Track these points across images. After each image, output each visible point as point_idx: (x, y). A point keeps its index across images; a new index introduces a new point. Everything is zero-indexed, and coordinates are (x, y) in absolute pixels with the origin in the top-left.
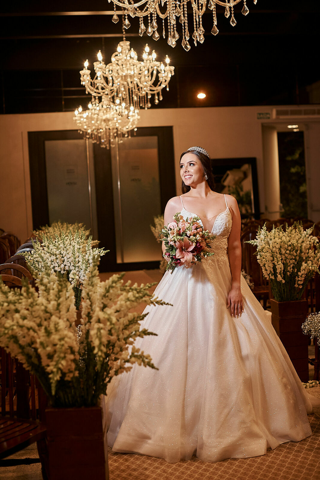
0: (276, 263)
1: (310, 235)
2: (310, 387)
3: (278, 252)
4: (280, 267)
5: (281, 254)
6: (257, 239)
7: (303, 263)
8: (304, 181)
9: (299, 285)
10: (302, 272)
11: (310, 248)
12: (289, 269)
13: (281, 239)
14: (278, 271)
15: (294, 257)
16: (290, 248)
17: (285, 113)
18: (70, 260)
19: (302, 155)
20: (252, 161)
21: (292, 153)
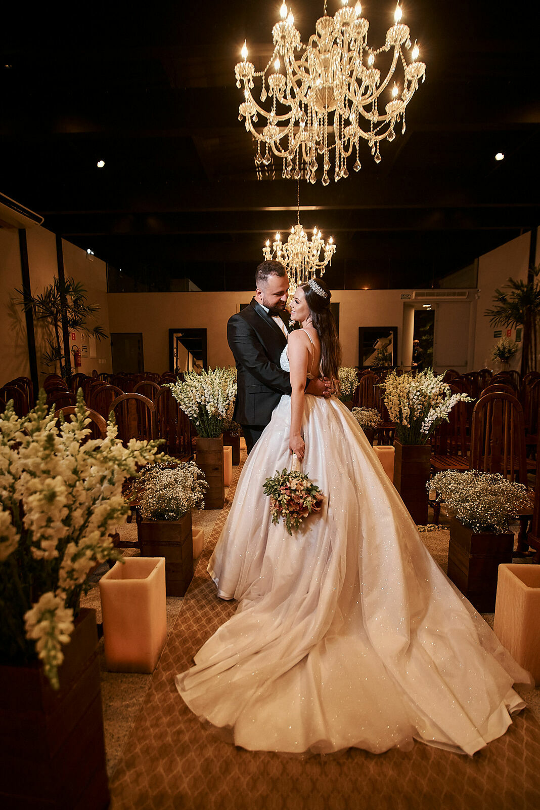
0: (402, 407)
1: (441, 381)
2: (428, 531)
3: (405, 396)
4: (406, 411)
5: (408, 398)
6: (386, 383)
7: (431, 409)
8: (432, 345)
9: (425, 430)
10: (430, 418)
11: (440, 395)
12: (415, 414)
13: (410, 384)
14: (404, 416)
15: (421, 403)
16: (418, 393)
17: (422, 295)
18: (209, 393)
19: (432, 327)
20: (395, 329)
21: (424, 326)
